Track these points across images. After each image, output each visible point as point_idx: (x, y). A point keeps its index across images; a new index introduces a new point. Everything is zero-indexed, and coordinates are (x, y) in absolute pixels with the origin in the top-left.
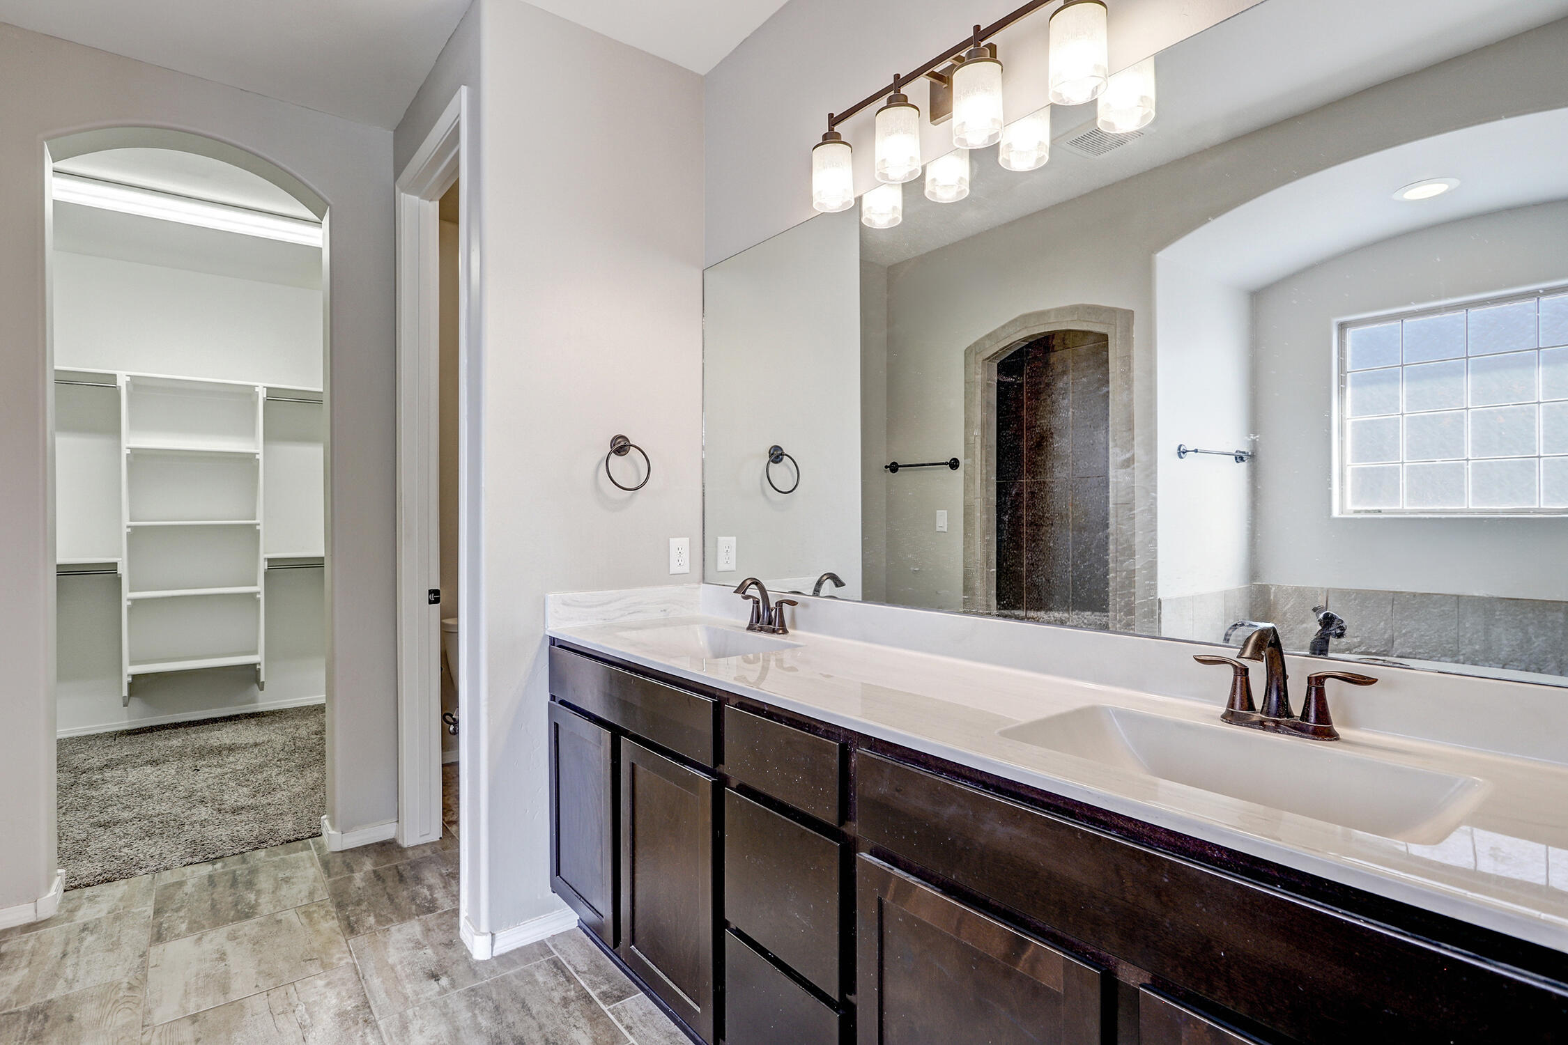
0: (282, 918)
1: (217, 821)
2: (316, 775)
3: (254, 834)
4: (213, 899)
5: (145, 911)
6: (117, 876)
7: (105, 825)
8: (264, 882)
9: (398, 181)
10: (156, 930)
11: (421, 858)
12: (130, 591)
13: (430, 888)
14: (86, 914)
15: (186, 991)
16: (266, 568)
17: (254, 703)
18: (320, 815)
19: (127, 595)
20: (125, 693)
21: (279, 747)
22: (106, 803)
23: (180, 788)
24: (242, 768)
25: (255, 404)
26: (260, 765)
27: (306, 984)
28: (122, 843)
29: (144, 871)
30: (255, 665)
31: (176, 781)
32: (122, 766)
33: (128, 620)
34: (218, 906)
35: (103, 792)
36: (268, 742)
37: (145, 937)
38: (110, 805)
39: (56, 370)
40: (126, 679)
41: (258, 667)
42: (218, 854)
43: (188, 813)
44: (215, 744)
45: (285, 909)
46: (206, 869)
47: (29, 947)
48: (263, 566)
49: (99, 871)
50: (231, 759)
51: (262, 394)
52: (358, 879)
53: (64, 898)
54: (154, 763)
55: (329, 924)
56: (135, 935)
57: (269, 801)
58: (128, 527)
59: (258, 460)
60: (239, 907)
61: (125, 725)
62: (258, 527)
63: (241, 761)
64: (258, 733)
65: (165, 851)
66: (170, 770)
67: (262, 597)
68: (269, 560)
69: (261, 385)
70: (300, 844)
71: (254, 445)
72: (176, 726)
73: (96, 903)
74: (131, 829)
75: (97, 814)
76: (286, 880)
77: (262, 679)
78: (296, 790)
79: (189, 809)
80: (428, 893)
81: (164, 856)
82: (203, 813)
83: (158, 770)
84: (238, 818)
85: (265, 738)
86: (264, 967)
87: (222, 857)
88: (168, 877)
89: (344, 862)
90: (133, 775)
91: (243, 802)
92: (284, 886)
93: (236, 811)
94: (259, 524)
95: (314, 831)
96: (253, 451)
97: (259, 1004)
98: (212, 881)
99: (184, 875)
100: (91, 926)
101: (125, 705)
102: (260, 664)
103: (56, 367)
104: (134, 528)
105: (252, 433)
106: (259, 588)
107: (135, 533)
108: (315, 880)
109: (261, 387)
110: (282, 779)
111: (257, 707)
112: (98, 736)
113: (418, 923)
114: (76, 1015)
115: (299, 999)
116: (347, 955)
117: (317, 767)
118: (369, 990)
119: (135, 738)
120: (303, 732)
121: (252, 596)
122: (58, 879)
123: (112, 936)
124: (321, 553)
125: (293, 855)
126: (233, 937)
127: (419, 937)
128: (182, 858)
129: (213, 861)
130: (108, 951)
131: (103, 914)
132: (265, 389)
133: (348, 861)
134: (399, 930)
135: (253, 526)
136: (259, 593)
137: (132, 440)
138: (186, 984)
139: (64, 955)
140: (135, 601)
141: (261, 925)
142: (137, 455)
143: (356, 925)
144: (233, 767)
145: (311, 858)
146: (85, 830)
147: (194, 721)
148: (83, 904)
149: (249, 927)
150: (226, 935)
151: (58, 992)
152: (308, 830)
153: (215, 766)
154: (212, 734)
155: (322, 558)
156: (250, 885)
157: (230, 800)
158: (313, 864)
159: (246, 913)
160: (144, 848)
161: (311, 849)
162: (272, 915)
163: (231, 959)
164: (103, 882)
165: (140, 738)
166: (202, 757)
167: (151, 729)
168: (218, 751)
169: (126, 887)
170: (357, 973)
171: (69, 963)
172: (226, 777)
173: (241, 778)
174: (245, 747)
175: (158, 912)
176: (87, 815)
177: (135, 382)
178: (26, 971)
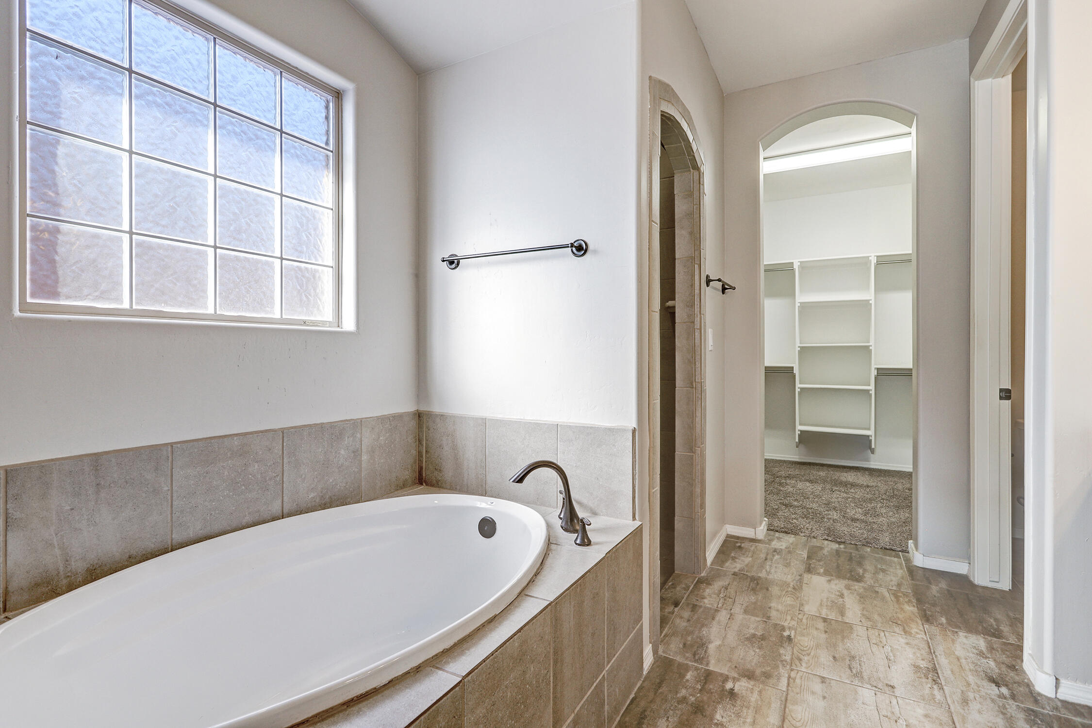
0: (879, 591)
1: (842, 522)
2: (907, 515)
3: (864, 536)
4: (838, 563)
5: (803, 554)
6: (790, 531)
7: (786, 505)
8: (869, 566)
9: (972, 74)
10: (807, 566)
11: (990, 597)
12: (800, 384)
13: (996, 620)
14: (775, 544)
15: (821, 604)
16: (876, 374)
17: (868, 461)
18: (908, 539)
19: (798, 385)
20: (797, 440)
21: (883, 492)
22: (787, 495)
23: (823, 499)
24: (858, 497)
25: (869, 269)
26: (870, 498)
27: (892, 636)
28: (793, 516)
29: (803, 534)
30: (868, 436)
31: (821, 494)
32: (795, 479)
33: (799, 399)
34: (841, 568)
35: (786, 489)
36: (876, 486)
37: (803, 568)
38: (789, 496)
39: (765, 265)
40: (797, 433)
41: (870, 438)
42: (843, 540)
43: (826, 512)
44: (844, 480)
45: (881, 586)
46: (835, 546)
47: (752, 549)
48: (874, 373)
49: (782, 526)
50: (852, 490)
51: (874, 261)
52: (934, 590)
53: (767, 533)
54: (811, 481)
55: (910, 608)
56: (797, 565)
57: (875, 521)
58: (799, 347)
59: (871, 304)
60: (853, 574)
61: (796, 458)
62: (871, 348)
63: (859, 494)
64: (870, 480)
65: (814, 528)
66: (818, 488)
67: (873, 393)
68: (878, 369)
69: (873, 255)
70: (894, 553)
71: (869, 295)
72: (823, 465)
73: (780, 541)
74: (799, 511)
75: (783, 499)
76: (883, 571)
77: (873, 446)
78: (893, 520)
79: (828, 511)
80: (994, 623)
81: (813, 530)
82: (835, 515)
83: (813, 486)
84: (855, 524)
85: (874, 484)
86: (865, 613)
87: (844, 543)
88: (815, 543)
89: (925, 575)
90: (800, 485)
91: (857, 516)
92: (882, 574)
93: (854, 520)
94: (871, 346)
95: (904, 548)
96: (868, 298)
97: (861, 631)
98: (838, 553)
99: (823, 544)
100: (778, 551)
101: (797, 447)
102: (871, 436)
103: (765, 263)
104: (802, 348)
105: (868, 288)
106: (872, 387)
107: (803, 350)
108: (902, 578)
109: (873, 256)
110: (883, 511)
111: (870, 464)
112: (785, 461)
113: (983, 640)
114: (770, 589)
115: (887, 642)
116: (923, 633)
117: (908, 511)
118: (938, 663)
119: (802, 467)
120: (900, 486)
121: (868, 391)
122: (764, 522)
123: (787, 560)
124: (911, 366)
125: (888, 558)
126: (848, 587)
127: (983, 649)
128: (822, 535)
129: (840, 543)
130: (784, 566)
131: (783, 548)
132: (876, 257)
133: (927, 575)
134: (966, 637)
135: (867, 347)
136: (871, 390)
137: (801, 298)
138: (822, 601)
139: (766, 559)
140: (802, 389)
141: (865, 588)
142: (804, 306)
143: (930, 618)
144: (853, 495)
145: (901, 564)
146: (777, 504)
147: (832, 465)
148: (775, 539)
149: (857, 586)
150: (844, 585)
151: (763, 574)
152: (899, 546)
153: (843, 492)
154: (842, 474)
155: (911, 370)
156: (860, 564)
157: (851, 513)
158: (901, 568)
159: (859, 579)
160: (802, 522)
161: (901, 558)
162: (872, 587)
163: (846, 599)
164: (783, 532)
165: (804, 467)
166: (836, 485)
167: (810, 464)
168: (845, 484)
169: (794, 539)
170: (929, 647)
171: (768, 564)
172: (849, 499)
173: (859, 503)
174: (861, 486)
175: (809, 557)
176: (778, 498)
177: (803, 266)
178: (751, 559)
